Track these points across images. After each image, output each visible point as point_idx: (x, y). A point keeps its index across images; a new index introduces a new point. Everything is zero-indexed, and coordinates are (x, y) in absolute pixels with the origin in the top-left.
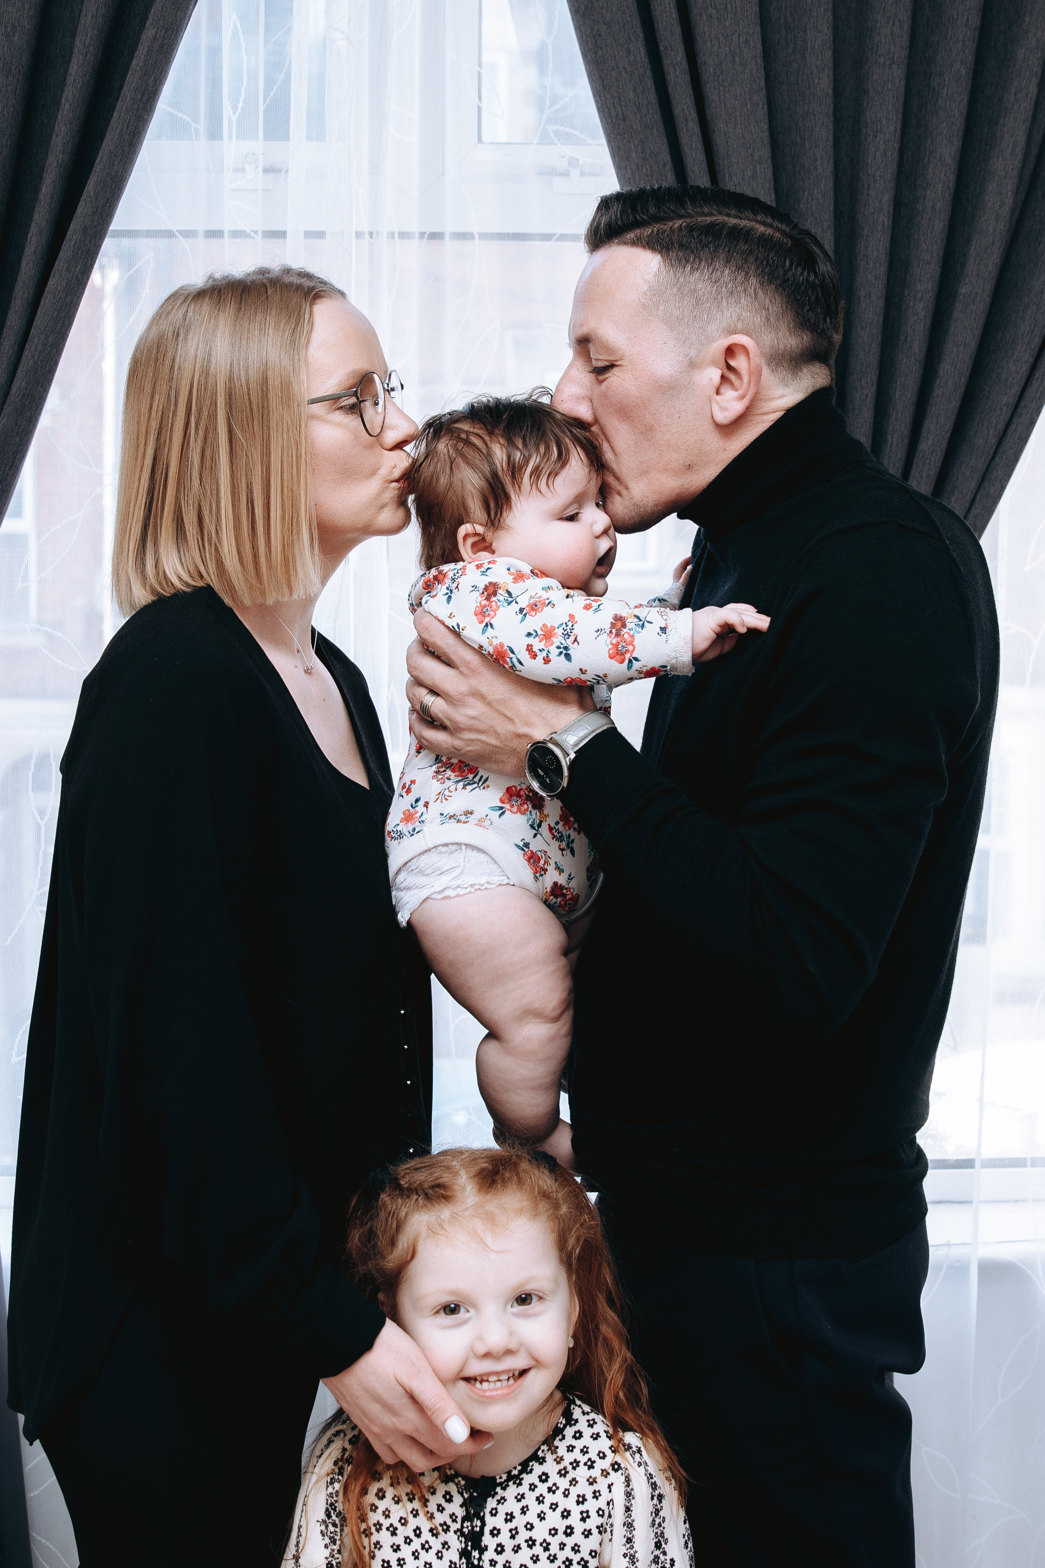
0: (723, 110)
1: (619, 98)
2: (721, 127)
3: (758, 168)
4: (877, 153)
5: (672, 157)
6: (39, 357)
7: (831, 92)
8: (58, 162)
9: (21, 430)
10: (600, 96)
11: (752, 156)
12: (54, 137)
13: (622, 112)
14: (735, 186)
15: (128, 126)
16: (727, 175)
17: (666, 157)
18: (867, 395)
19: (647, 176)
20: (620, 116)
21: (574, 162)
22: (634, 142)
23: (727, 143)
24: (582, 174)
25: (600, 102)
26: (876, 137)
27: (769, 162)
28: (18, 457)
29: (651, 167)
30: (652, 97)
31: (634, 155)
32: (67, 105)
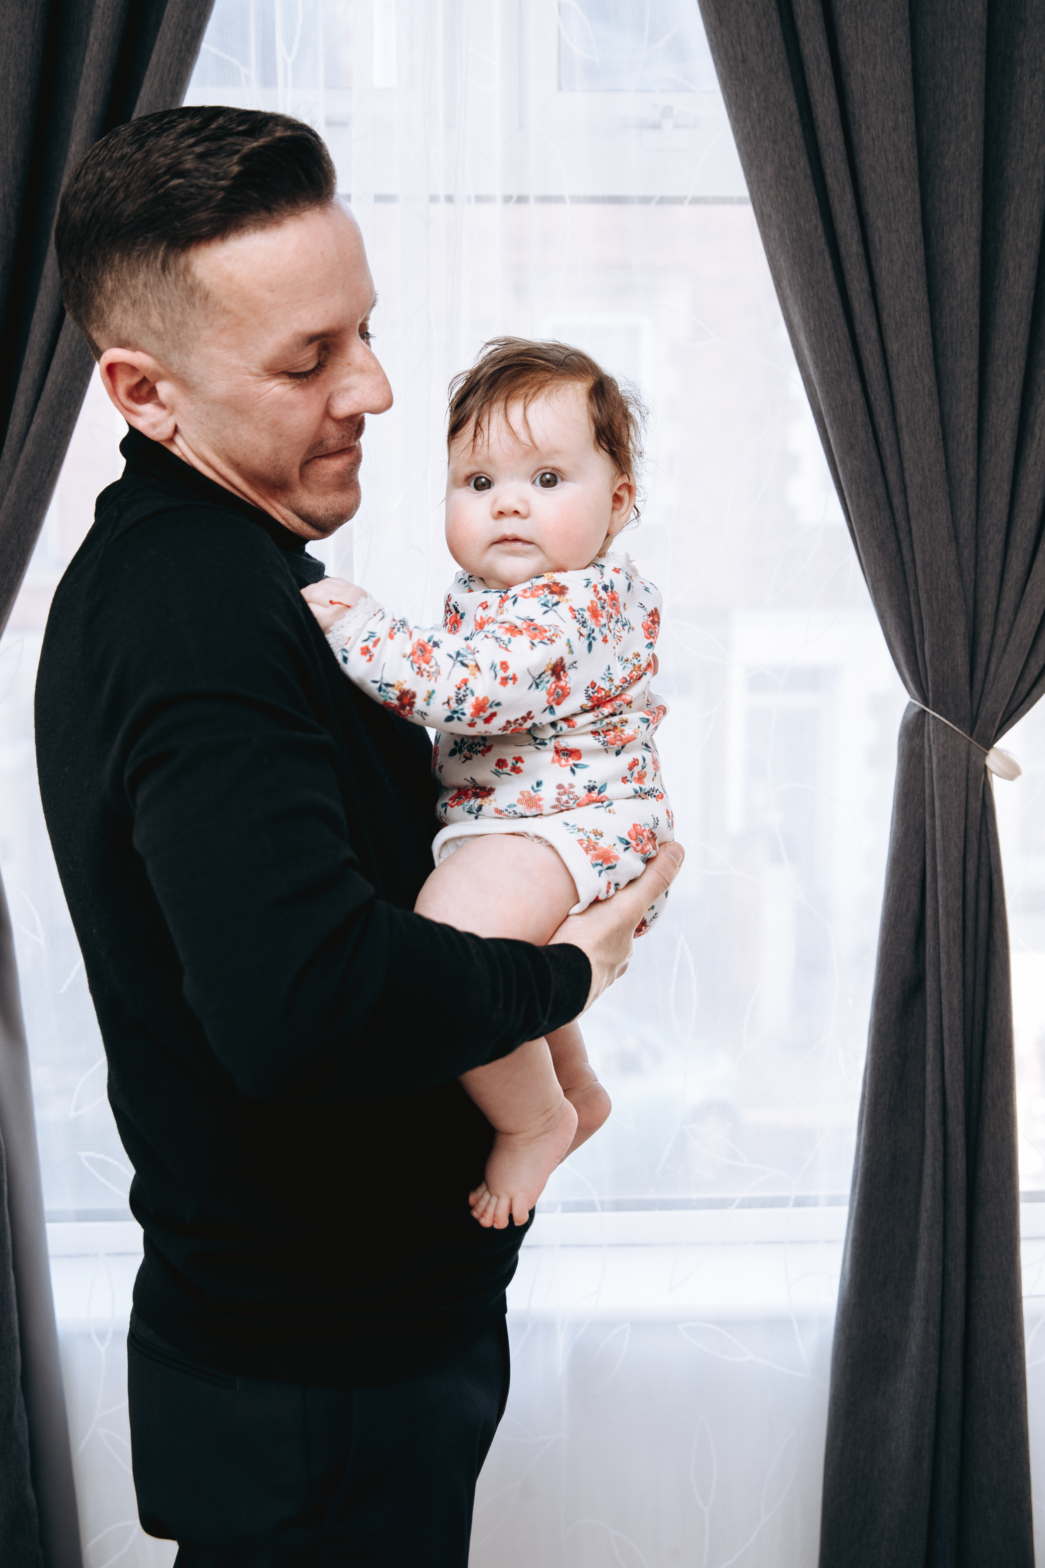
0: (861, 47)
1: (739, 35)
3: (900, 118)
4: (1035, 96)
5: (799, 107)
6: (76, 347)
7: (985, 23)
8: (88, 114)
9: (58, 431)
10: (715, 33)
11: (894, 103)
12: (82, 84)
13: (742, 53)
14: (874, 140)
15: (169, 71)
16: (863, 127)
17: (792, 105)
18: (1014, 383)
19: (771, 129)
20: (740, 57)
21: (667, 112)
22: (755, 88)
23: (864, 87)
24: (677, 126)
25: (715, 40)
26: (1034, 77)
27: (912, 110)
28: (56, 462)
29: (775, 119)
30: (777, 32)
31: (755, 105)
32: (96, 44)
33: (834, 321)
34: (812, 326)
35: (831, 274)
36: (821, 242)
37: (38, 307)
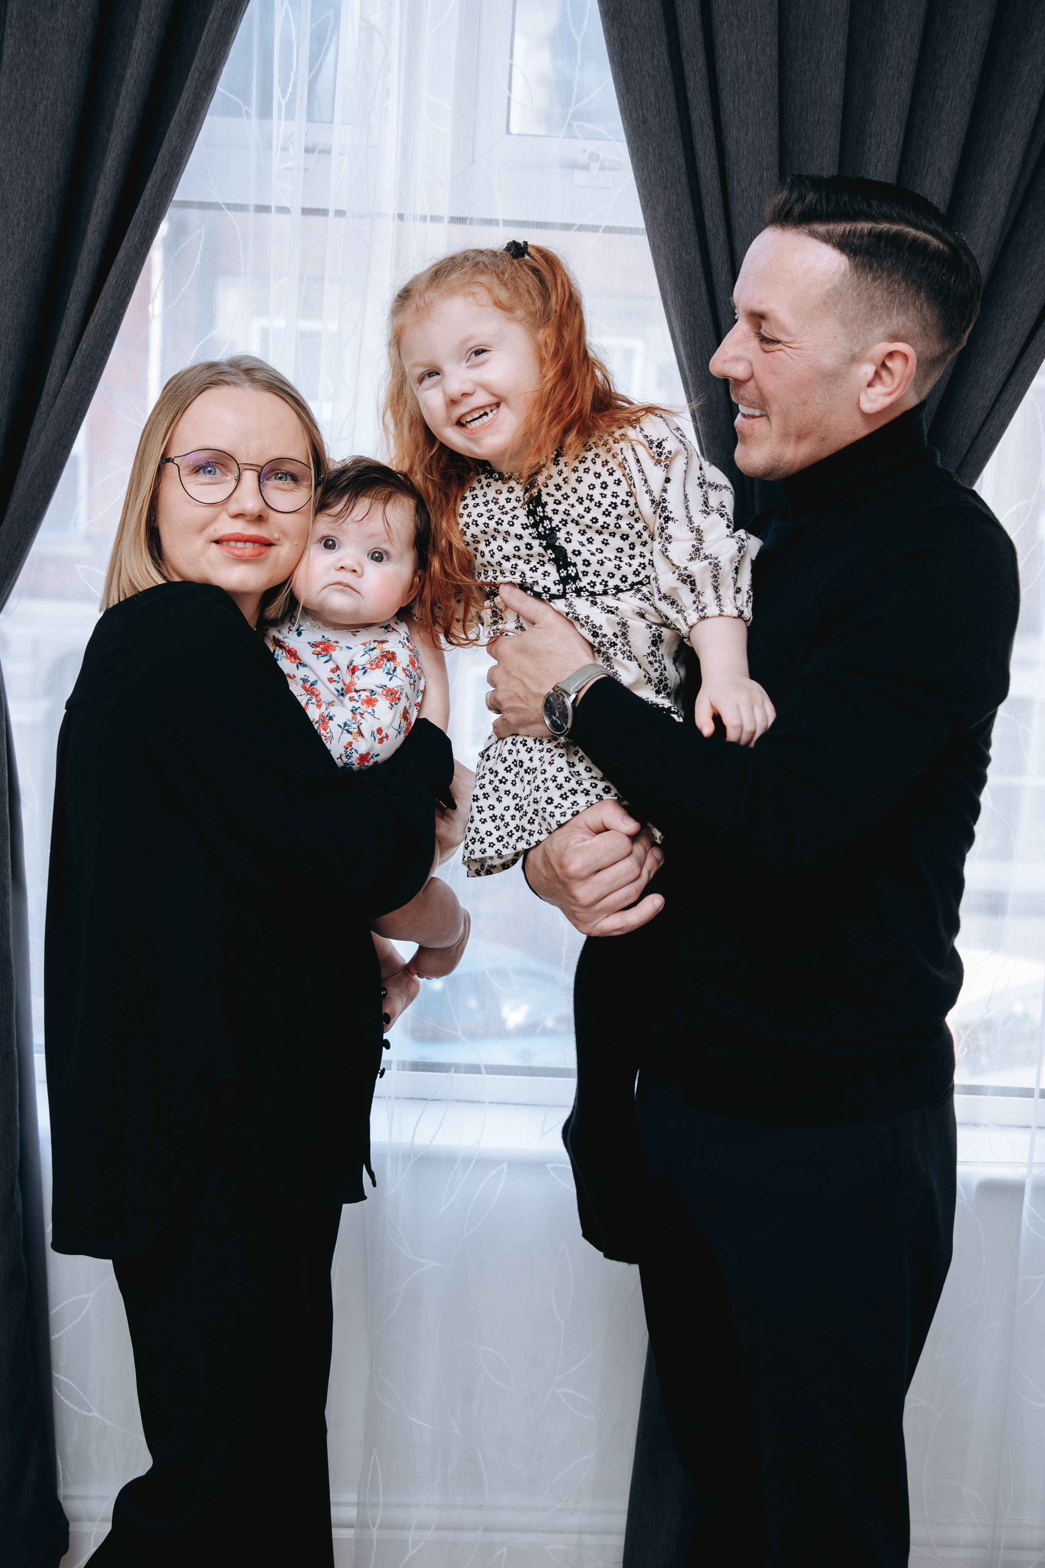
0: (737, 117)
1: (641, 102)
2: (733, 134)
3: (765, 174)
4: (879, 164)
5: (687, 160)
6: (98, 321)
7: (841, 103)
8: (122, 136)
9: (81, 388)
10: (623, 98)
11: (760, 162)
12: (118, 112)
13: (643, 116)
14: (743, 191)
15: (186, 104)
16: (735, 180)
17: (681, 160)
19: (663, 178)
20: (641, 119)
21: (594, 157)
22: (652, 145)
23: (738, 149)
24: (602, 168)
25: (623, 104)
26: (879, 148)
27: (777, 169)
28: (79, 415)
29: (667, 170)
30: (672, 102)
31: (651, 158)
32: (132, 81)
33: (705, 335)
34: (688, 338)
35: (705, 297)
36: (699, 271)
37: (74, 289)
